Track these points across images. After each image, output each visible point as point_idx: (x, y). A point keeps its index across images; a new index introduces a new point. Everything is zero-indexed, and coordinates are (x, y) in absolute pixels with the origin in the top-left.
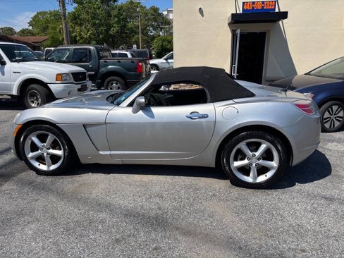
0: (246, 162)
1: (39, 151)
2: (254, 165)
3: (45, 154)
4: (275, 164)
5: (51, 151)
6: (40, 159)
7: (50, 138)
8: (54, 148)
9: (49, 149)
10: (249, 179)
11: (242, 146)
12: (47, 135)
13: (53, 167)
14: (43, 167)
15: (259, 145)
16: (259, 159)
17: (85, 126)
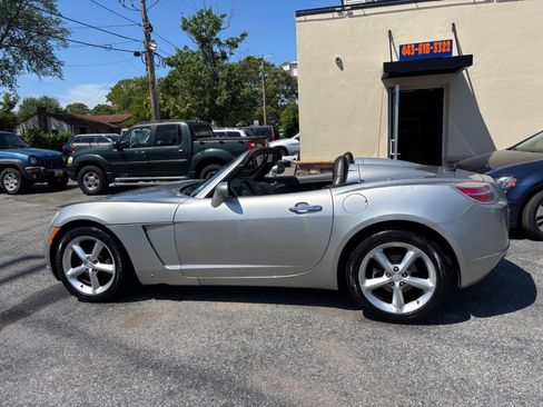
0: (384, 279)
1: (83, 266)
2: (397, 284)
3: (90, 270)
4: (430, 283)
5: (99, 266)
6: (84, 278)
7: (98, 246)
8: (102, 261)
9: (95, 262)
10: (391, 308)
11: (377, 254)
12: (94, 242)
13: (101, 290)
14: (87, 290)
15: (403, 252)
16: (404, 275)
17: (145, 228)
